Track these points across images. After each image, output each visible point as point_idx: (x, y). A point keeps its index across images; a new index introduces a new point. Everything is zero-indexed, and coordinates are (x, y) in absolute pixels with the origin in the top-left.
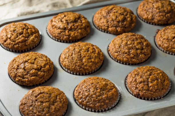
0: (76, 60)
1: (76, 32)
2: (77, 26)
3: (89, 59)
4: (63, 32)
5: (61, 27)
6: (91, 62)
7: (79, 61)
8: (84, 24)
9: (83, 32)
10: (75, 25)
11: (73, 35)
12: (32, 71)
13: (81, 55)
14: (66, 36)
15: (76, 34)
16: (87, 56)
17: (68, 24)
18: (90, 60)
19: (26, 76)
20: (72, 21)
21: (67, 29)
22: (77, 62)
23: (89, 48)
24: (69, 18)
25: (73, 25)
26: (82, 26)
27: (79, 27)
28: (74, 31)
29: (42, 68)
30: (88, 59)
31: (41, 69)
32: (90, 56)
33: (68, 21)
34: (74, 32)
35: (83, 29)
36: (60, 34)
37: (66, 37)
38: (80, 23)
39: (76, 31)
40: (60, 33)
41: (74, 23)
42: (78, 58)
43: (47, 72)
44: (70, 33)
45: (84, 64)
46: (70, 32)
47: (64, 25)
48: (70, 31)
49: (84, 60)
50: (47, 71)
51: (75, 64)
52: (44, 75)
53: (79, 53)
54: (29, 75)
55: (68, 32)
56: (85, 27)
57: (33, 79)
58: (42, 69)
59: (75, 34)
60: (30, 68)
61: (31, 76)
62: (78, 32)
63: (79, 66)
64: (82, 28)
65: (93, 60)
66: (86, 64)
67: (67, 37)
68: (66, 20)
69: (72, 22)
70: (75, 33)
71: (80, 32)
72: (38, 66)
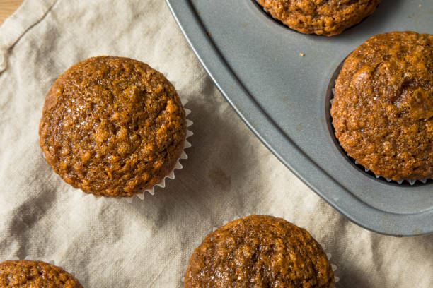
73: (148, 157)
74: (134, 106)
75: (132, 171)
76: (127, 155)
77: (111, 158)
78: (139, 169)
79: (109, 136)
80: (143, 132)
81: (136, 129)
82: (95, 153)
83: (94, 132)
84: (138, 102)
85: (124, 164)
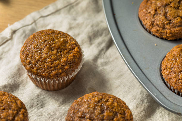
73: (63, 63)
74: (62, 44)
75: (55, 67)
76: (55, 60)
77: (48, 60)
78: (58, 67)
79: (49, 52)
80: (63, 54)
81: (61, 52)
82: (42, 57)
83: (44, 49)
84: (64, 43)
85: (53, 63)
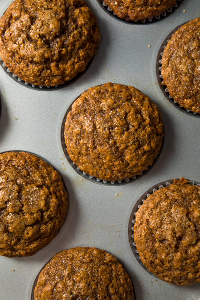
0: (110, 161)
1: (76, 61)
2: (73, 44)
3: (137, 149)
4: (45, 70)
5: (35, 59)
6: (144, 153)
7: (116, 160)
8: (84, 29)
9: (89, 52)
10: (66, 42)
11: (71, 71)
12: (26, 232)
13: (115, 143)
14: (56, 76)
15: (76, 66)
16: (132, 145)
17: (49, 47)
18: (140, 152)
19: (18, 247)
20: (56, 34)
21: (50, 59)
22: (113, 165)
23: (127, 114)
24: (44, 28)
25: (63, 45)
26: (84, 38)
27: (78, 44)
28: (70, 59)
29: (44, 214)
30: (135, 152)
31: (42, 216)
32: (138, 140)
33: (47, 37)
34: (69, 62)
35: (88, 44)
36: (40, 75)
37: (55, 80)
38: (76, 32)
39: (75, 58)
40: (38, 73)
41: (63, 38)
42: (112, 154)
43: (59, 215)
44: (62, 69)
45: (129, 164)
46: (61, 66)
47: (41, 51)
48: (60, 62)
49: (128, 157)
50: (57, 214)
51: (109, 169)
52: (54, 226)
53: (109, 139)
54: (22, 241)
55: (57, 66)
56: (89, 34)
57: (35, 249)
58: (46, 215)
59: (74, 68)
60: (20, 228)
61: (30, 243)
62: (79, 58)
63: (119, 171)
64: (85, 40)
65: (146, 147)
66: (134, 163)
67: (58, 81)
68: (42, 37)
69: (56, 37)
70: (73, 64)
71: (83, 56)
72: (35, 215)
